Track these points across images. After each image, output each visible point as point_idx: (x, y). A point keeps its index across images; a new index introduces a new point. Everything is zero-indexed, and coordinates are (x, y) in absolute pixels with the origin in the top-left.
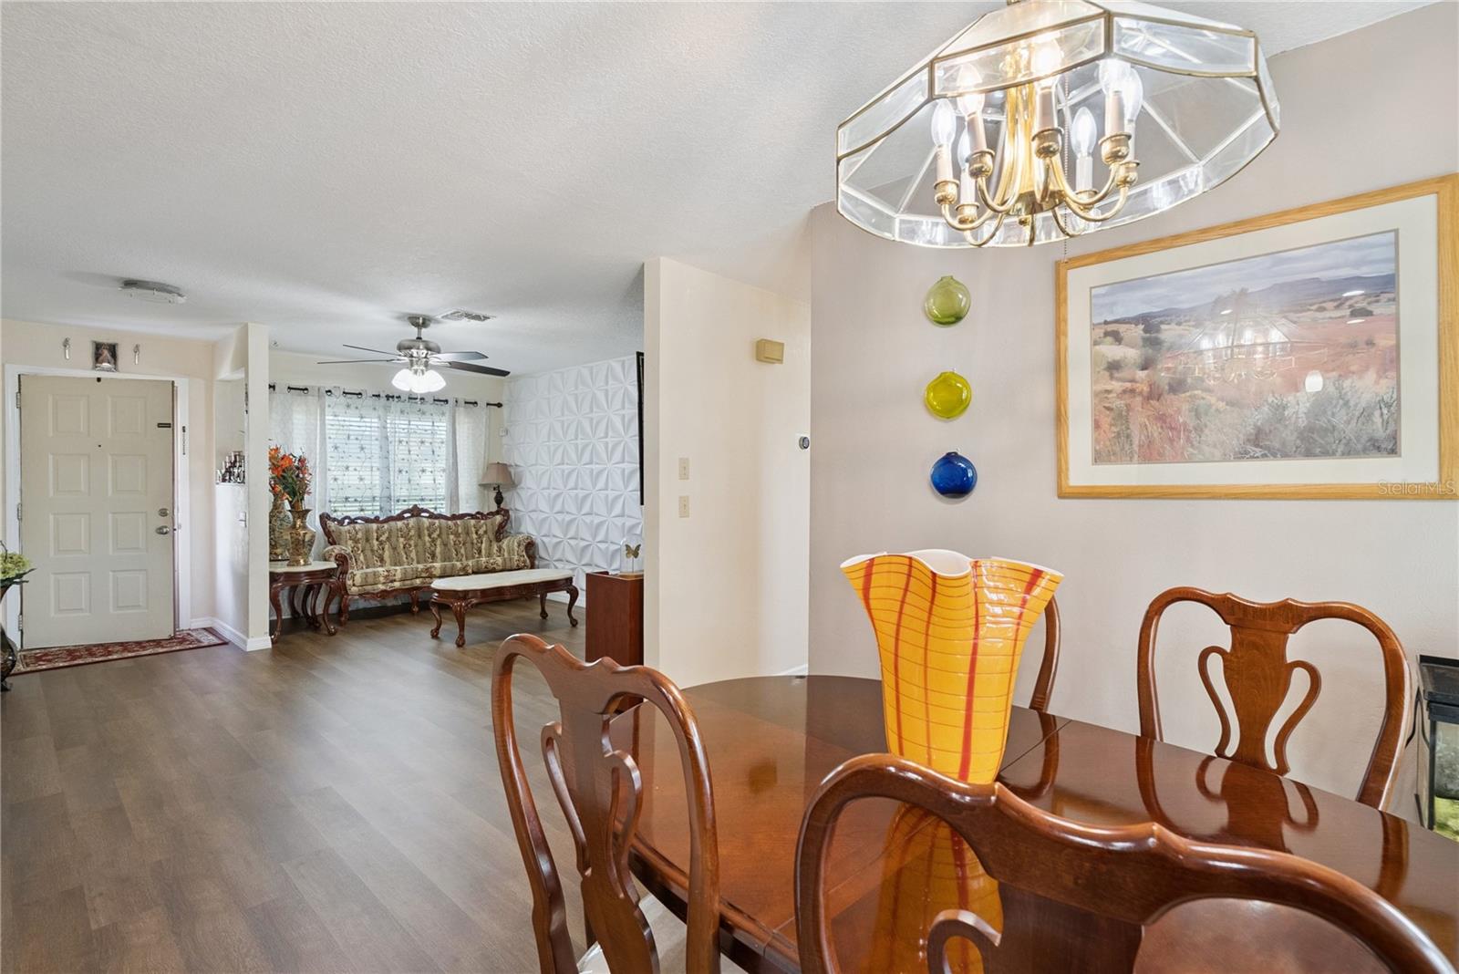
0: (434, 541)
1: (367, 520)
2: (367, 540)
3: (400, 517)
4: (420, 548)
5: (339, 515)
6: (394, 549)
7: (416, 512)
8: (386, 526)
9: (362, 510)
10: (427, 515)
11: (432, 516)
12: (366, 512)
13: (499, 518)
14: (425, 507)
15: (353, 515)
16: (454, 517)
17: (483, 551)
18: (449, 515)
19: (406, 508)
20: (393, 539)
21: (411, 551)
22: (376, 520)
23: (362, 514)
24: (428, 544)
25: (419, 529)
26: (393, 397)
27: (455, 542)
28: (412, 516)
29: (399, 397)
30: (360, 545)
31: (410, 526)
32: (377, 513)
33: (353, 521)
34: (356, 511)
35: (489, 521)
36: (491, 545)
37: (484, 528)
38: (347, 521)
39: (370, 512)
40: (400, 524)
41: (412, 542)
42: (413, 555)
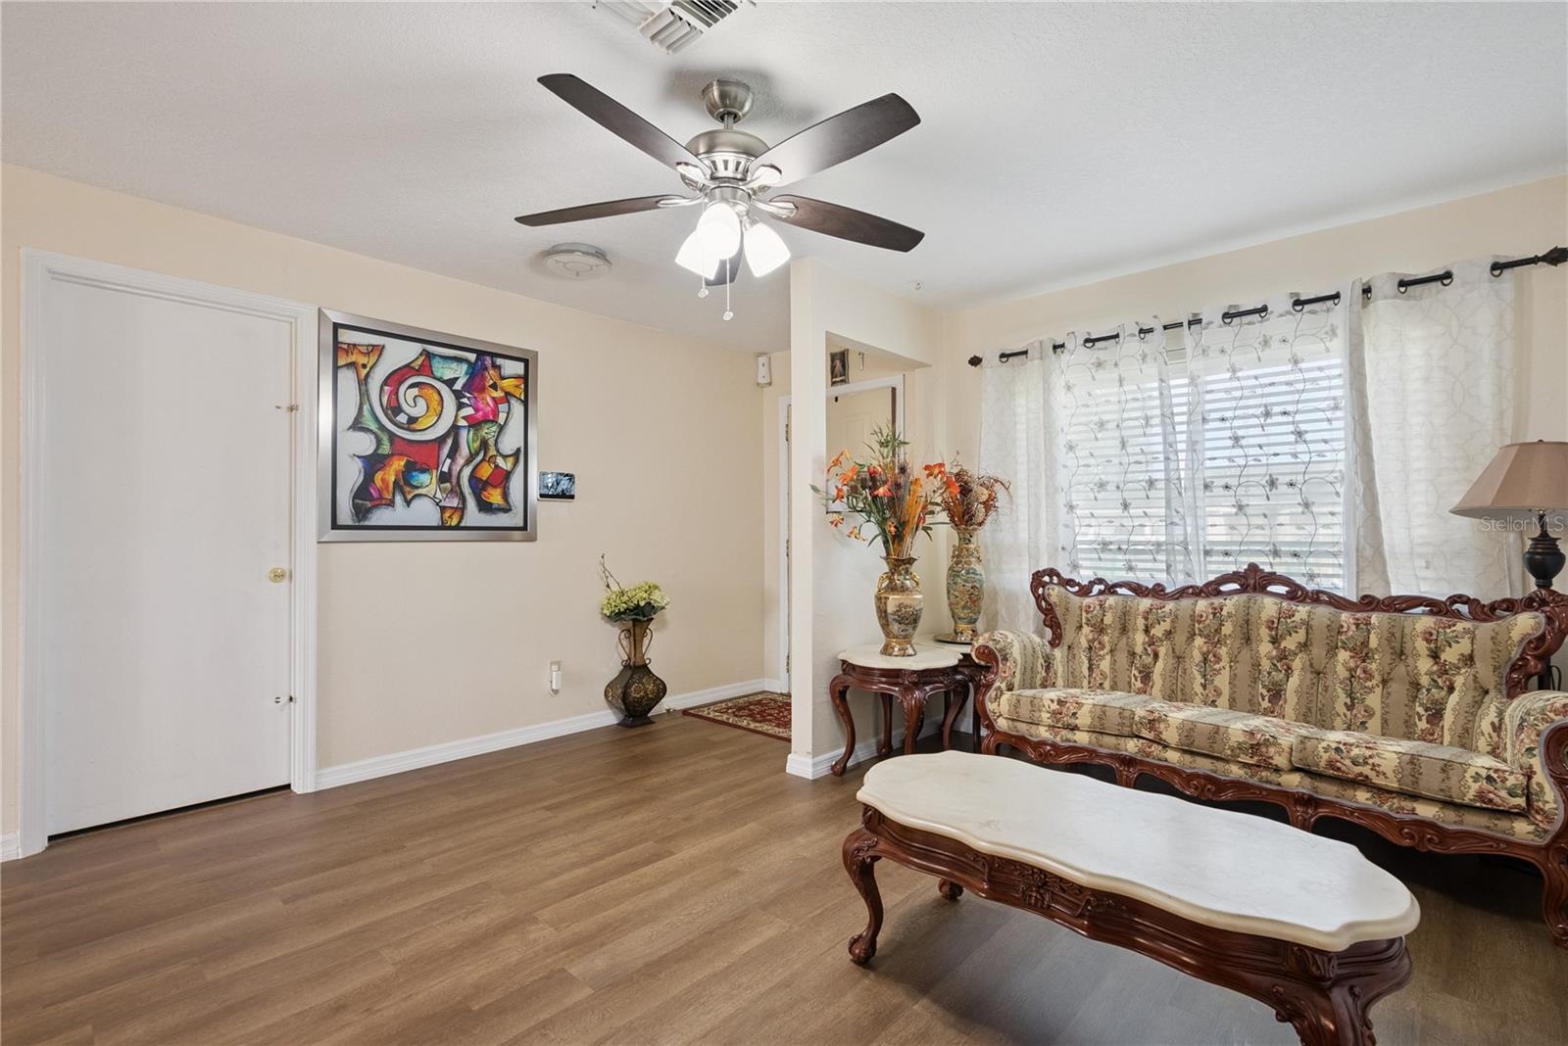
0: (1283, 656)
1: (1138, 590)
2: (1124, 630)
3: (1212, 589)
4: (1243, 669)
5: (1084, 576)
6: (1179, 658)
7: (1254, 581)
8: (1170, 606)
9: (1131, 569)
10: (1282, 589)
11: (1296, 594)
12: (1140, 574)
13: (1526, 623)
14: (1280, 570)
15: (1112, 578)
16: (1368, 603)
17: (1448, 718)
18: (1354, 599)
19: (1231, 569)
20: (1180, 638)
21: (1218, 672)
22: (1158, 591)
23: (1130, 577)
24: (1266, 665)
25: (1247, 622)
26: (1190, 323)
27: (1351, 670)
28: (1244, 589)
29: (1195, 321)
30: (1106, 639)
31: (1224, 613)
32: (1161, 577)
33: (1111, 589)
34: (1120, 569)
35: (1485, 629)
36: (1478, 704)
37: (1464, 646)
38: (1096, 588)
39: (1147, 575)
40: (1202, 605)
41: (1223, 651)
42: (1222, 681)
